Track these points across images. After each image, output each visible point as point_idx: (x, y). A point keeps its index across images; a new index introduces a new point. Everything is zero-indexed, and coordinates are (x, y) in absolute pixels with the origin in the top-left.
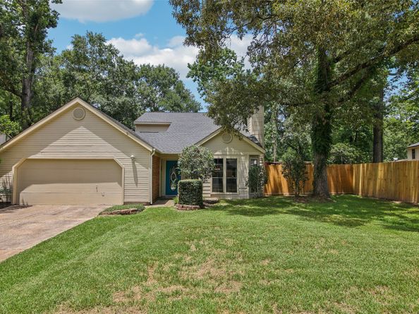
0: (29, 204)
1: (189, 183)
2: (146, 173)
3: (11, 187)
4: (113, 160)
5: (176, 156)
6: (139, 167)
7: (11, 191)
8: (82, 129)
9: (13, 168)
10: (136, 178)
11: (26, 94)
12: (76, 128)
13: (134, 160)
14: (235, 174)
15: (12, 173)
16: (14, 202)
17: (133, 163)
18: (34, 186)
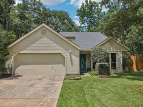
0: (20, 75)
1: (104, 65)
2: (77, 60)
3: (12, 66)
4: (60, 54)
5: (89, 51)
6: (73, 57)
7: (11, 69)
8: (45, 39)
9: (13, 57)
10: (72, 62)
11: (6, 23)
12: (41, 38)
13: (71, 53)
14: (115, 61)
15: (12, 60)
16: (13, 74)
17: (70, 55)
18: (22, 66)
